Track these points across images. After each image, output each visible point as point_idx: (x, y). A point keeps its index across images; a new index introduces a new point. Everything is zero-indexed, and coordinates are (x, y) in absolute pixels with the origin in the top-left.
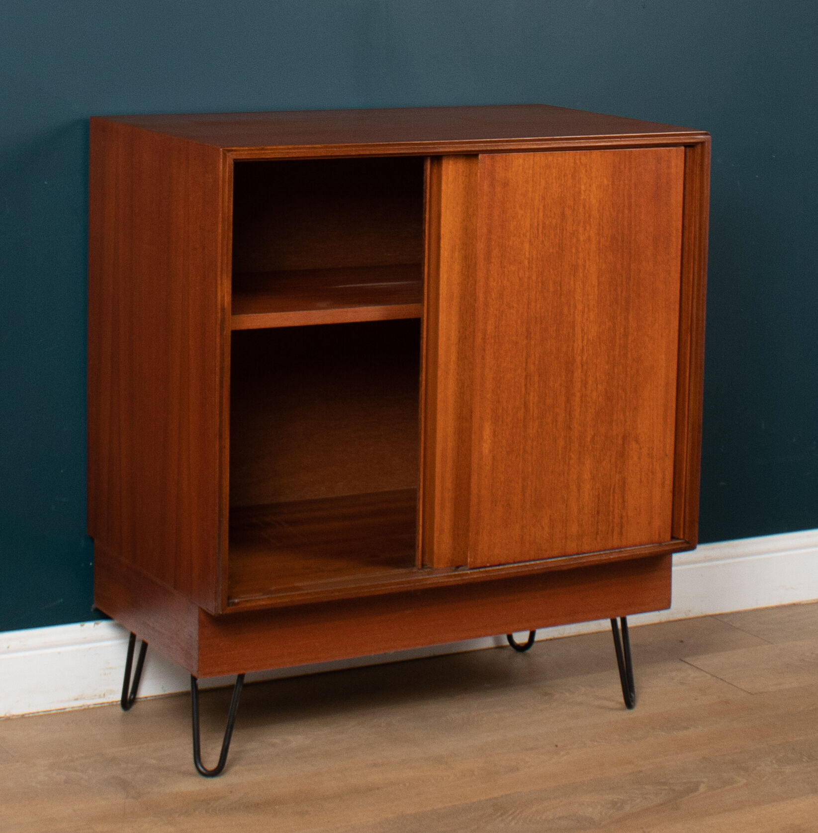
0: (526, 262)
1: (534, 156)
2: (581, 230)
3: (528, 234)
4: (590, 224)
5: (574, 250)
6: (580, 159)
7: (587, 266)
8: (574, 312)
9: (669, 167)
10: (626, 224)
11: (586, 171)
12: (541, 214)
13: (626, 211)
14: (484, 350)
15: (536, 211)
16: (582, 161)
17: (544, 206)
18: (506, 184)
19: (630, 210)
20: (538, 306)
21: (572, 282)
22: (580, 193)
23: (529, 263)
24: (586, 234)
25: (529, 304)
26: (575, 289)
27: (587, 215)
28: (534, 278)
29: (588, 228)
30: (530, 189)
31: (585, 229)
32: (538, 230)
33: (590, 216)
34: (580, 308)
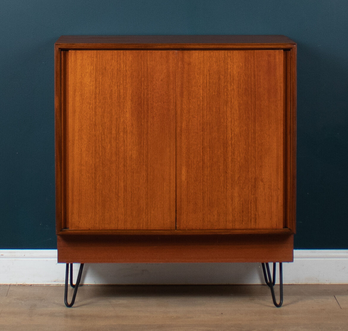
0: (201, 98)
1: (203, 52)
2: (229, 85)
3: (202, 86)
4: (234, 83)
5: (225, 94)
6: (227, 54)
7: (233, 102)
8: (227, 121)
9: (275, 59)
10: (252, 83)
11: (231, 59)
12: (208, 77)
13: (252, 78)
14: (181, 135)
15: (205, 76)
16: (228, 55)
17: (209, 74)
18: (189, 64)
19: (255, 78)
20: (208, 117)
21: (225, 108)
22: (228, 69)
23: (202, 98)
24: (232, 87)
25: (203, 116)
26: (226, 111)
27: (232, 79)
28: (205, 105)
29: (232, 84)
30: (202, 67)
31: (231, 85)
32: (207, 84)
33: (233, 79)
34: (230, 119)
